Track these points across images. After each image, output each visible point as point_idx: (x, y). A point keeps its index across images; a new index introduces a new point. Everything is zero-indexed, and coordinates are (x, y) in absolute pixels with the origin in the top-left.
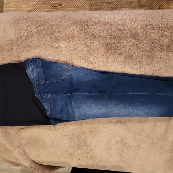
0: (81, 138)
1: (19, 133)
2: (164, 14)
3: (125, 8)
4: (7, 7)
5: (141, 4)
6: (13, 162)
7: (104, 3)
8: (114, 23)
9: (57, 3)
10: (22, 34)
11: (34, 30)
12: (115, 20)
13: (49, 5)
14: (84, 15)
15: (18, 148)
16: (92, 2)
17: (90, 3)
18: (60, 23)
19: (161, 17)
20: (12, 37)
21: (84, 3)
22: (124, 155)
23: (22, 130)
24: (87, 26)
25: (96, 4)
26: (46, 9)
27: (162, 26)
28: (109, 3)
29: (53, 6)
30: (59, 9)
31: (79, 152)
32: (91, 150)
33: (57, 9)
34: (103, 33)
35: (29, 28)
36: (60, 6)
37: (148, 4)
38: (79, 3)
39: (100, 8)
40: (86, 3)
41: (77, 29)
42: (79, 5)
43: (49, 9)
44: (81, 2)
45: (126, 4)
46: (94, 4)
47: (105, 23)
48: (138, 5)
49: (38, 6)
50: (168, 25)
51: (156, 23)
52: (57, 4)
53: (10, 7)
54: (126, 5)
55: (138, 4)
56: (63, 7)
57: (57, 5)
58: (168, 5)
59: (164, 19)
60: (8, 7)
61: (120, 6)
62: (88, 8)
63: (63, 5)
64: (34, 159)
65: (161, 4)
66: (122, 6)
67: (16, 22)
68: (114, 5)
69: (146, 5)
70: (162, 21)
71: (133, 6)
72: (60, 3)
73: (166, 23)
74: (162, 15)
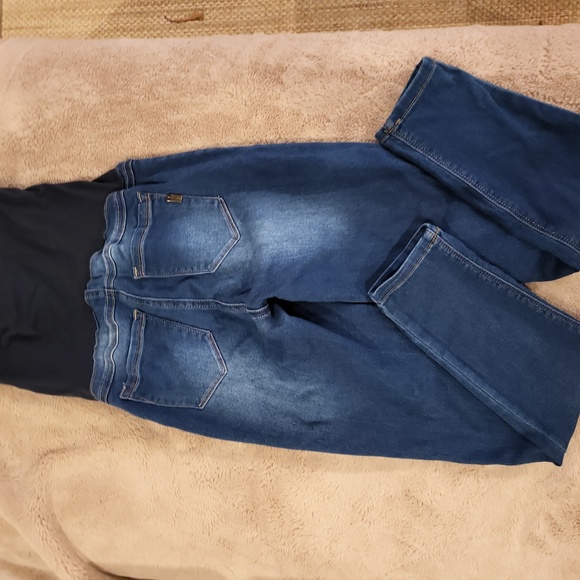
0: (262, 485)
1: (41, 466)
2: (552, 41)
3: (422, 23)
4: (12, 26)
5: (477, 11)
6: (25, 567)
7: (349, 6)
8: (375, 75)
9: (185, 10)
10: (50, 115)
11: (93, 100)
12: (379, 63)
13: (158, 17)
14: (270, 46)
15: (38, 520)
16: (306, 7)
17: (298, 10)
18: (183, 75)
19: (541, 49)
20: (14, 126)
21: (277, 8)
22: (416, 545)
23: (50, 455)
24: (279, 86)
25: (320, 11)
26: (148, 31)
27: (545, 81)
28: (364, 8)
29: (172, 21)
30: (192, 30)
31: (255, 534)
32: (295, 526)
33: (186, 30)
34: (337, 110)
35: (76, 95)
36: (197, 19)
37: (502, 10)
38: (263, 9)
39: (335, 25)
40: (285, 8)
41: (245, 97)
42: (263, 15)
43: (158, 32)
44: (270, 5)
45: (423, 11)
46: (313, 11)
47: (344, 75)
48: (468, 14)
49: (122, 21)
50: (568, 77)
51: (525, 73)
52: (187, 13)
53: (24, 25)
54: (423, 14)
55: (465, 9)
56: (206, 22)
57: (187, 18)
58: (571, 13)
59: (553, 57)
60: (19, 26)
61: (403, 18)
62: (292, 25)
63: (206, 17)
64: (99, 560)
65: (547, 8)
66: (411, 18)
67: (32, 74)
68: (384, 13)
69: (495, 14)
70: (546, 64)
71: (449, 16)
72: (195, 10)
73: (562, 71)
74: (545, 44)
